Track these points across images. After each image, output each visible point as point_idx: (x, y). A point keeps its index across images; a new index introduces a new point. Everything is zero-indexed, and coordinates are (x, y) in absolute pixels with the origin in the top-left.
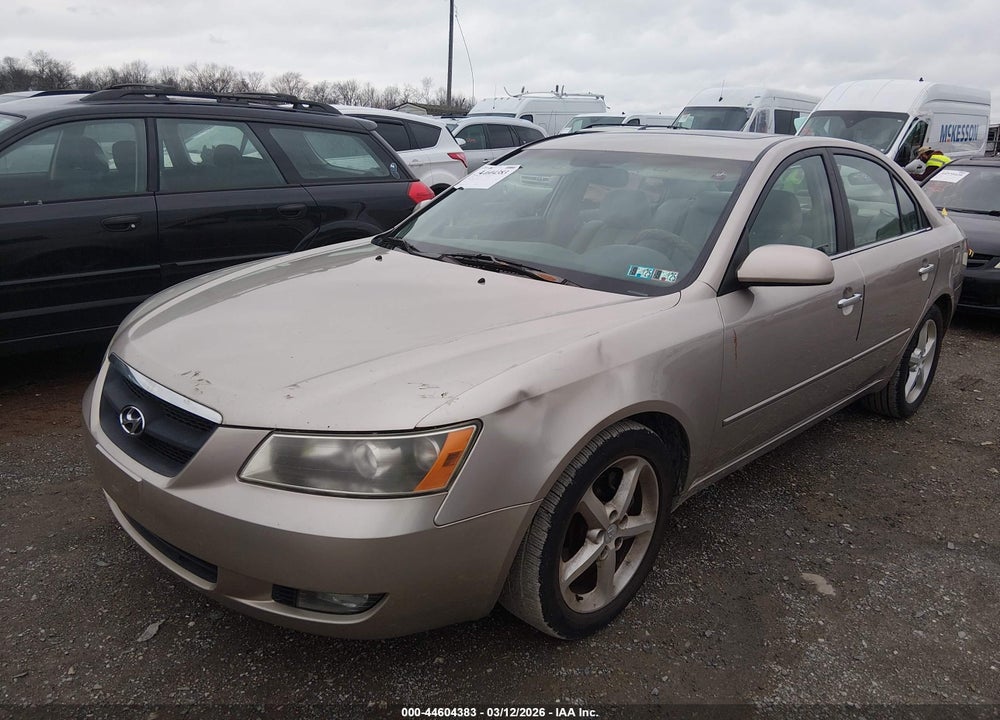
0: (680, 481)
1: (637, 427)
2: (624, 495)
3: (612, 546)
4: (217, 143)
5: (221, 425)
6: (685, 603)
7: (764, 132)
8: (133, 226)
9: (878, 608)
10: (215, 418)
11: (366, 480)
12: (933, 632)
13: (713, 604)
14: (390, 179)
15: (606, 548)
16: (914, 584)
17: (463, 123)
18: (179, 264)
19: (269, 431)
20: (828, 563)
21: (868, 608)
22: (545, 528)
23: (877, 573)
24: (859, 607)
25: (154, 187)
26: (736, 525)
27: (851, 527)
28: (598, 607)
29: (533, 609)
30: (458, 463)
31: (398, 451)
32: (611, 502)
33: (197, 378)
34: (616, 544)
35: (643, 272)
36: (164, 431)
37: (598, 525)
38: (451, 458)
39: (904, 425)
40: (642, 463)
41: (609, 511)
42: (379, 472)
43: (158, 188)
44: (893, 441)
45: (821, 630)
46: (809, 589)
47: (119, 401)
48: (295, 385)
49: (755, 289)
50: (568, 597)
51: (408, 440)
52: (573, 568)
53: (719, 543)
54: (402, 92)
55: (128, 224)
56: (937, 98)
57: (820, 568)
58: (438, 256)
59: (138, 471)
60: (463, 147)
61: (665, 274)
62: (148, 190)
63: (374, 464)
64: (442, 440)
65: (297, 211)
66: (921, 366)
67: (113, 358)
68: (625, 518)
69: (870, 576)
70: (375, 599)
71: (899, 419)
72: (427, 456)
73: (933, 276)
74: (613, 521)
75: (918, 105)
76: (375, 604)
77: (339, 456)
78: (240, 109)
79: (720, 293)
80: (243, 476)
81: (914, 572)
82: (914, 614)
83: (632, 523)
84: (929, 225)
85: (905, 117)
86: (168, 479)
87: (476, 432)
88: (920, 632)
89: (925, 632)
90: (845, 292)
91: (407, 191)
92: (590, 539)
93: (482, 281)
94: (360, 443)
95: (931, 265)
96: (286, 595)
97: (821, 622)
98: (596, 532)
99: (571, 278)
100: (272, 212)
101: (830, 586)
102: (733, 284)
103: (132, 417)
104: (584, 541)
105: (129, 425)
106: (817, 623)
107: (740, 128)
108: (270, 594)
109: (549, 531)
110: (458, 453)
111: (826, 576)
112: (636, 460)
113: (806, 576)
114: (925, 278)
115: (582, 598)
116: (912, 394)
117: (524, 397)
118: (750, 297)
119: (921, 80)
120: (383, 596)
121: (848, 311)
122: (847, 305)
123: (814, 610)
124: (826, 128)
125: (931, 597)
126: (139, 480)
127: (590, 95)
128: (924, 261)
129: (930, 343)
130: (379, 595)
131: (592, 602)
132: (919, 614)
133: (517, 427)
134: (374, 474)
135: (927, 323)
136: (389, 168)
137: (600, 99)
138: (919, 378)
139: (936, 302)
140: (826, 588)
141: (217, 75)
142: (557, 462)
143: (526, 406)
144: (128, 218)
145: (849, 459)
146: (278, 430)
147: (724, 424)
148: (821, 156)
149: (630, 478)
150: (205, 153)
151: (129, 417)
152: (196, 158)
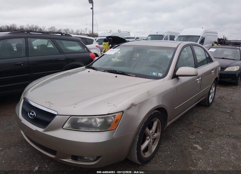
0: (165, 124)
1: (157, 111)
2: (154, 128)
3: (152, 141)
4: (41, 44)
5: (57, 115)
6: (168, 154)
7: (168, 40)
8: (22, 65)
9: (212, 152)
10: (56, 113)
11: (95, 127)
12: (225, 157)
13: (174, 153)
14: (85, 52)
15: (150, 141)
16: (219, 146)
17: (98, 38)
18: (34, 74)
19: (70, 116)
20: (199, 142)
21: (210, 152)
22: (138, 137)
23: (210, 143)
24: (208, 152)
25: (27, 55)
26: (176, 134)
27: (202, 133)
28: (149, 156)
29: (135, 158)
30: (118, 122)
31: (103, 120)
32: (151, 130)
33: (49, 103)
34: (153, 140)
35: (154, 74)
36: (41, 117)
37: (149, 136)
38: (117, 121)
39: (209, 108)
40: (158, 120)
41: (151, 132)
42: (99, 125)
43: (28, 55)
44: (207, 112)
45: (201, 158)
46: (196, 148)
47: (27, 109)
48: (76, 104)
49: (179, 77)
50: (142, 154)
51: (105, 117)
52: (143, 147)
53: (173, 138)
54: (80, 31)
55: (21, 64)
56: (206, 32)
57: (198, 143)
58: (104, 71)
59: (34, 127)
60: (99, 44)
61: (159, 74)
62: (26, 56)
63: (98, 123)
64: (114, 116)
65: (63, 60)
66: (212, 94)
67: (24, 98)
68: (154, 133)
69: (209, 144)
70: (98, 158)
71: (208, 106)
72: (110, 121)
73: (214, 73)
74: (152, 134)
75: (202, 34)
76: (98, 159)
77: (87, 122)
78: (48, 36)
79: (172, 79)
80: (64, 128)
81: (219, 143)
82: (220, 153)
83: (156, 135)
84: (213, 61)
85: (199, 36)
86: (43, 129)
87: (122, 114)
88: (223, 157)
89: (224, 157)
90: (198, 78)
91: (89, 55)
92: (147, 139)
93: (116, 77)
94: (93, 118)
95: (214, 71)
96: (75, 158)
97: (200, 156)
98: (148, 137)
99: (138, 75)
100: (56, 61)
101: (200, 147)
102: (175, 76)
103: (32, 114)
104: (146, 140)
105: (31, 116)
106: (199, 157)
107: (162, 39)
108: (71, 158)
109: (139, 138)
110: (118, 119)
111: (199, 145)
112: (157, 119)
113: (195, 145)
114: (213, 74)
115: (145, 154)
116: (211, 101)
117: (133, 105)
118: (178, 79)
119: (203, 28)
120: (100, 157)
121: (198, 82)
122: (198, 80)
123: (198, 153)
124: (182, 39)
125: (224, 149)
126: (35, 130)
127: (127, 32)
128: (213, 70)
129: (214, 89)
130: (99, 156)
131: (147, 155)
132: (222, 153)
133: (131, 112)
134: (97, 126)
135: (213, 84)
136: (85, 50)
137: (129, 33)
138: (212, 97)
139: (215, 79)
140: (200, 148)
141: (34, 27)
142: (141, 121)
143: (133, 107)
144: (21, 63)
145: (198, 116)
146: (72, 115)
147: (174, 110)
148: (190, 46)
149: (155, 124)
150: (38, 46)
151: (31, 114)
152: (35, 48)
